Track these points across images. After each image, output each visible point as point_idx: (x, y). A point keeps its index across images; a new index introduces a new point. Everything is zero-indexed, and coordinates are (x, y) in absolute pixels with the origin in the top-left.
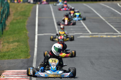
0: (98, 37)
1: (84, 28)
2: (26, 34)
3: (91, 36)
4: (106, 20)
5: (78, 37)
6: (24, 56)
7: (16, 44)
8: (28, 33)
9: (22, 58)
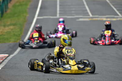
0: (98, 21)
1: (86, 10)
2: (26, 16)
3: (90, 19)
4: (111, 3)
5: (77, 20)
6: (13, 40)
7: (12, 27)
8: (28, 15)
9: (11, 42)
